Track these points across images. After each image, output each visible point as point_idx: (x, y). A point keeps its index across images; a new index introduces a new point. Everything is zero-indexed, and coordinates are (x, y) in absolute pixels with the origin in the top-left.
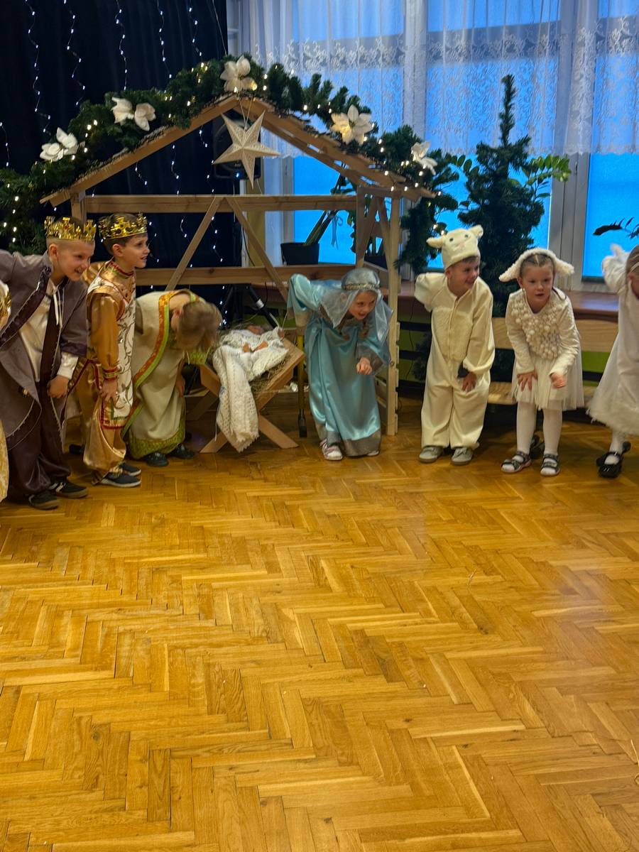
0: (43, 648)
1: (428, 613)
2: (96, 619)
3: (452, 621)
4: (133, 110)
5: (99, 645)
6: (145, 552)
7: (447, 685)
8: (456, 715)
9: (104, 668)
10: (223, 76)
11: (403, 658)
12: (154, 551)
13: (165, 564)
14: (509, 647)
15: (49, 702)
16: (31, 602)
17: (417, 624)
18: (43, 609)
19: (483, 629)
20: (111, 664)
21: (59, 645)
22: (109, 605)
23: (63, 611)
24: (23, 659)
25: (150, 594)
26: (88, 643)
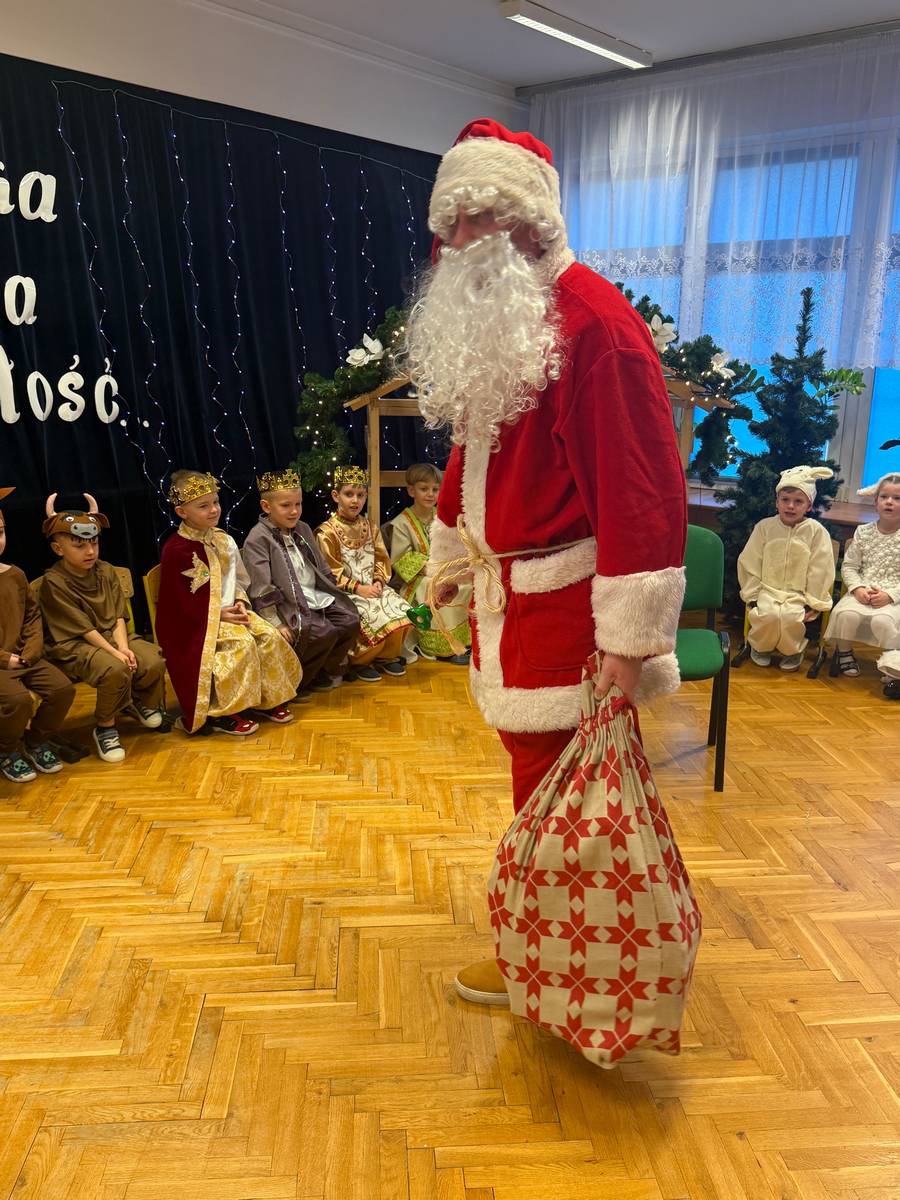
0: (371, 880)
1: (773, 861)
2: (420, 848)
3: (804, 873)
5: (430, 881)
6: (453, 769)
7: (823, 956)
8: (844, 997)
9: (441, 910)
11: (765, 919)
12: (462, 767)
13: (477, 783)
14: (877, 908)
15: (392, 951)
16: (349, 822)
17: (766, 874)
18: (364, 831)
19: (842, 885)
20: (447, 905)
21: (388, 878)
22: (431, 831)
23: (384, 835)
24: (355, 893)
25: (469, 819)
26: (418, 877)
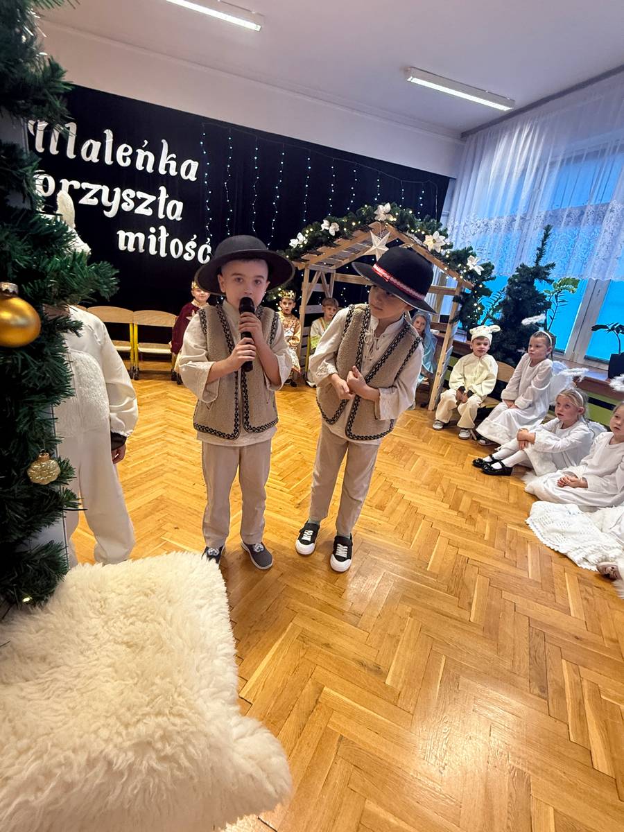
4: (330, 225)
10: (375, 213)
